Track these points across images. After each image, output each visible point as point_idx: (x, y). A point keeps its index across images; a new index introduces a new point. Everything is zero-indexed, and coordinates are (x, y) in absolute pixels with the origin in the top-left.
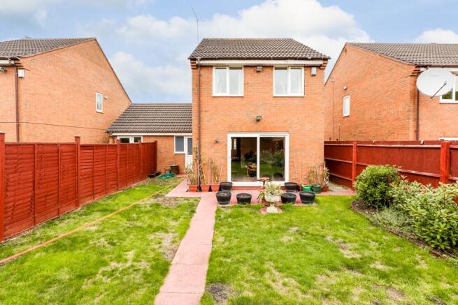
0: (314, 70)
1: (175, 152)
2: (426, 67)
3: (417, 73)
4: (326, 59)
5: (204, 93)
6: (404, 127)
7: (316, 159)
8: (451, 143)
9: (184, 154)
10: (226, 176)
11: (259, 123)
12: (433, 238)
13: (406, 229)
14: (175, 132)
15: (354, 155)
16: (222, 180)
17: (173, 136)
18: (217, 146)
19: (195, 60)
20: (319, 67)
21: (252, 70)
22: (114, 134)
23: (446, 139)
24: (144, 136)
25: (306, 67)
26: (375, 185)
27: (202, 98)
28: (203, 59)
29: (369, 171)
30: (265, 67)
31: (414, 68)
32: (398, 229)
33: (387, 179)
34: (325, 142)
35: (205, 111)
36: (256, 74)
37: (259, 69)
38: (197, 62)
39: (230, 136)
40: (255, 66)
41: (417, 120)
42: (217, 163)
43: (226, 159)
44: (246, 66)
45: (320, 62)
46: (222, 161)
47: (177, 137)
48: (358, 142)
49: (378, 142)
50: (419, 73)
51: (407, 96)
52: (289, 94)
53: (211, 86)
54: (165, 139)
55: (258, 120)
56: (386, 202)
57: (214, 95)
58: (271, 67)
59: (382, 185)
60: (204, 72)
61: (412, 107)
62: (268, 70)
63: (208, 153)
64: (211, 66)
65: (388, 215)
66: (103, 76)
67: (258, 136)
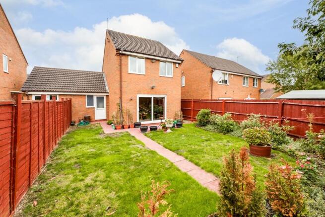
0: (177, 65)
1: (87, 107)
2: (215, 69)
3: (212, 72)
4: (182, 61)
5: (123, 70)
6: (208, 93)
7: (177, 108)
8: (225, 100)
9: (94, 108)
10: (136, 119)
11: (153, 90)
12: (223, 130)
13: (215, 130)
14: (87, 92)
15: (192, 106)
16: (134, 121)
17: (85, 95)
18: (131, 102)
19: (120, 50)
20: (179, 64)
21: (149, 61)
22: (29, 93)
23: (220, 99)
24: (59, 95)
25: (174, 63)
26: (204, 117)
27: (122, 74)
28: (124, 51)
29: (202, 111)
30: (156, 60)
31: (211, 69)
32: (213, 131)
33: (207, 114)
34: (181, 100)
35: (125, 81)
36: (152, 63)
37: (153, 61)
38: (120, 52)
39: (138, 96)
40: (152, 59)
41: (212, 91)
42: (131, 112)
43: (136, 109)
44: (146, 58)
45: (180, 62)
46: (134, 110)
47: (88, 96)
48: (194, 100)
49: (202, 100)
50: (213, 71)
51: (209, 80)
52: (167, 76)
53: (128, 67)
54: (78, 97)
55: (153, 88)
56: (208, 122)
57: (130, 72)
58: (159, 60)
59: (206, 117)
60: (123, 58)
61: (210, 85)
62: (157, 62)
63: (126, 106)
64: (128, 55)
65: (209, 127)
66: (7, 39)
67: (152, 96)
